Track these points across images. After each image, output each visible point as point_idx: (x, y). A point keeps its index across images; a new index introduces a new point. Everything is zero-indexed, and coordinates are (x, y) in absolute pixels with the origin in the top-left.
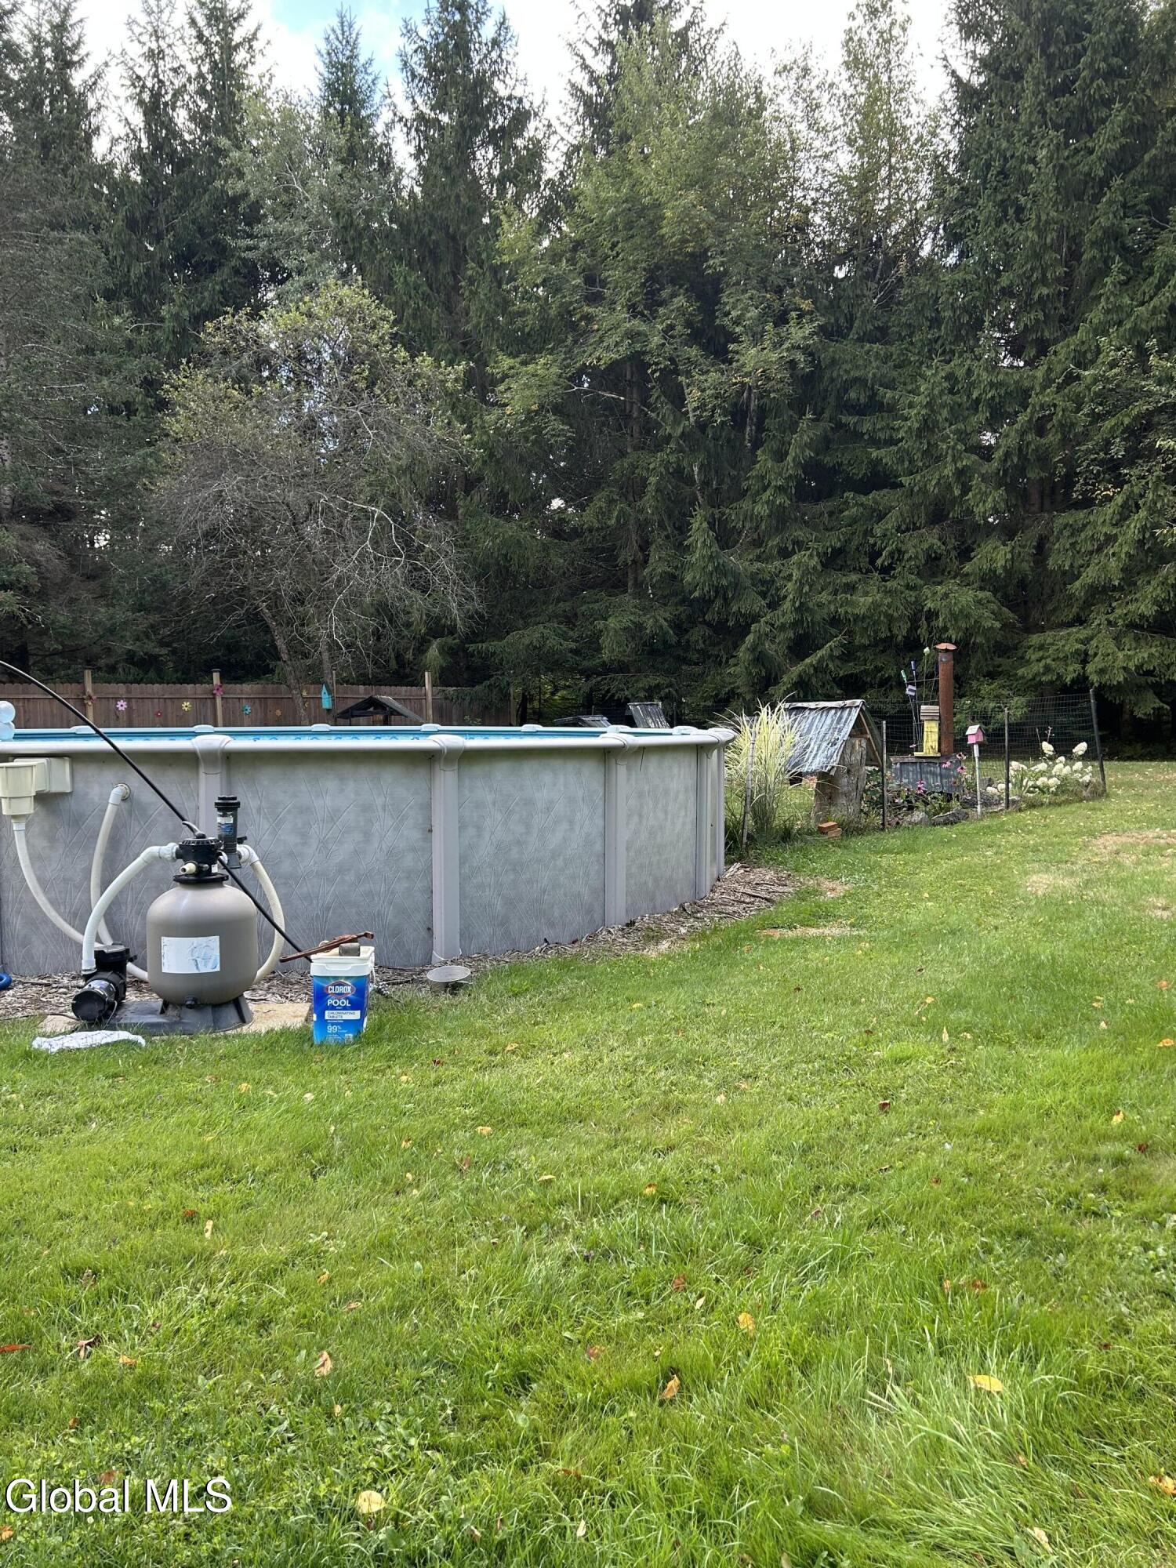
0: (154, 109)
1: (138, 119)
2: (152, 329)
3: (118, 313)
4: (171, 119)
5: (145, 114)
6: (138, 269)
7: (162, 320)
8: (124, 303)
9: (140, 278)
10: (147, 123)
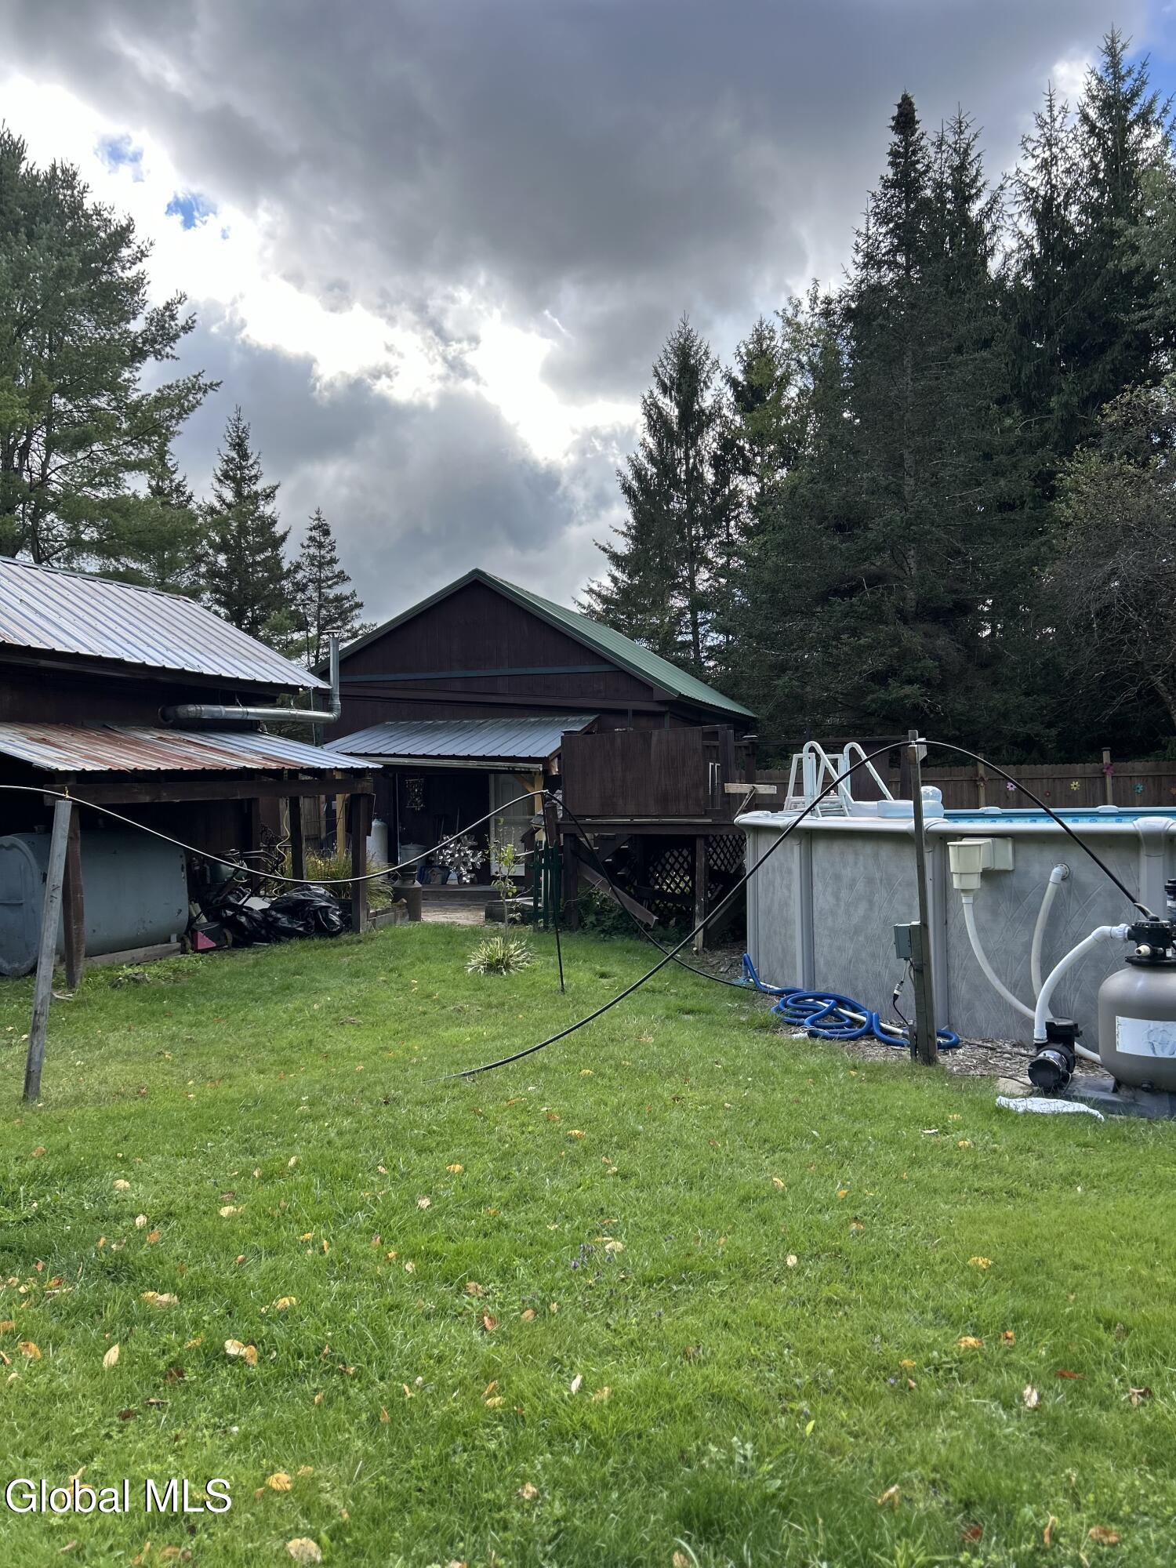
0: (1046, 214)
1: (1030, 228)
2: (1040, 422)
3: (1009, 414)
4: (1063, 218)
5: (1038, 223)
6: (1028, 369)
7: (1050, 411)
8: (1014, 405)
9: (1030, 378)
10: (1040, 231)
